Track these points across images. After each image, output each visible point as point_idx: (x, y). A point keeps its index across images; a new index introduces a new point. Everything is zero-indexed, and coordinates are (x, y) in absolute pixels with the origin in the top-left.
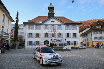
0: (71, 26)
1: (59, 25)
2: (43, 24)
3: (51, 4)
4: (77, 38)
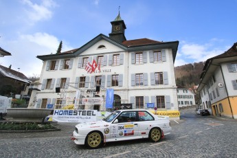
0: (148, 54)
1: (116, 54)
2: (78, 56)
3: (119, 16)
4: (166, 86)
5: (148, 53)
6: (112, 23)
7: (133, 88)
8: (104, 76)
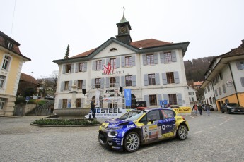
0: (159, 56)
1: (128, 57)
2: (91, 59)
3: (124, 18)
4: (178, 85)
5: (158, 54)
6: (118, 25)
7: (146, 87)
8: (118, 77)
